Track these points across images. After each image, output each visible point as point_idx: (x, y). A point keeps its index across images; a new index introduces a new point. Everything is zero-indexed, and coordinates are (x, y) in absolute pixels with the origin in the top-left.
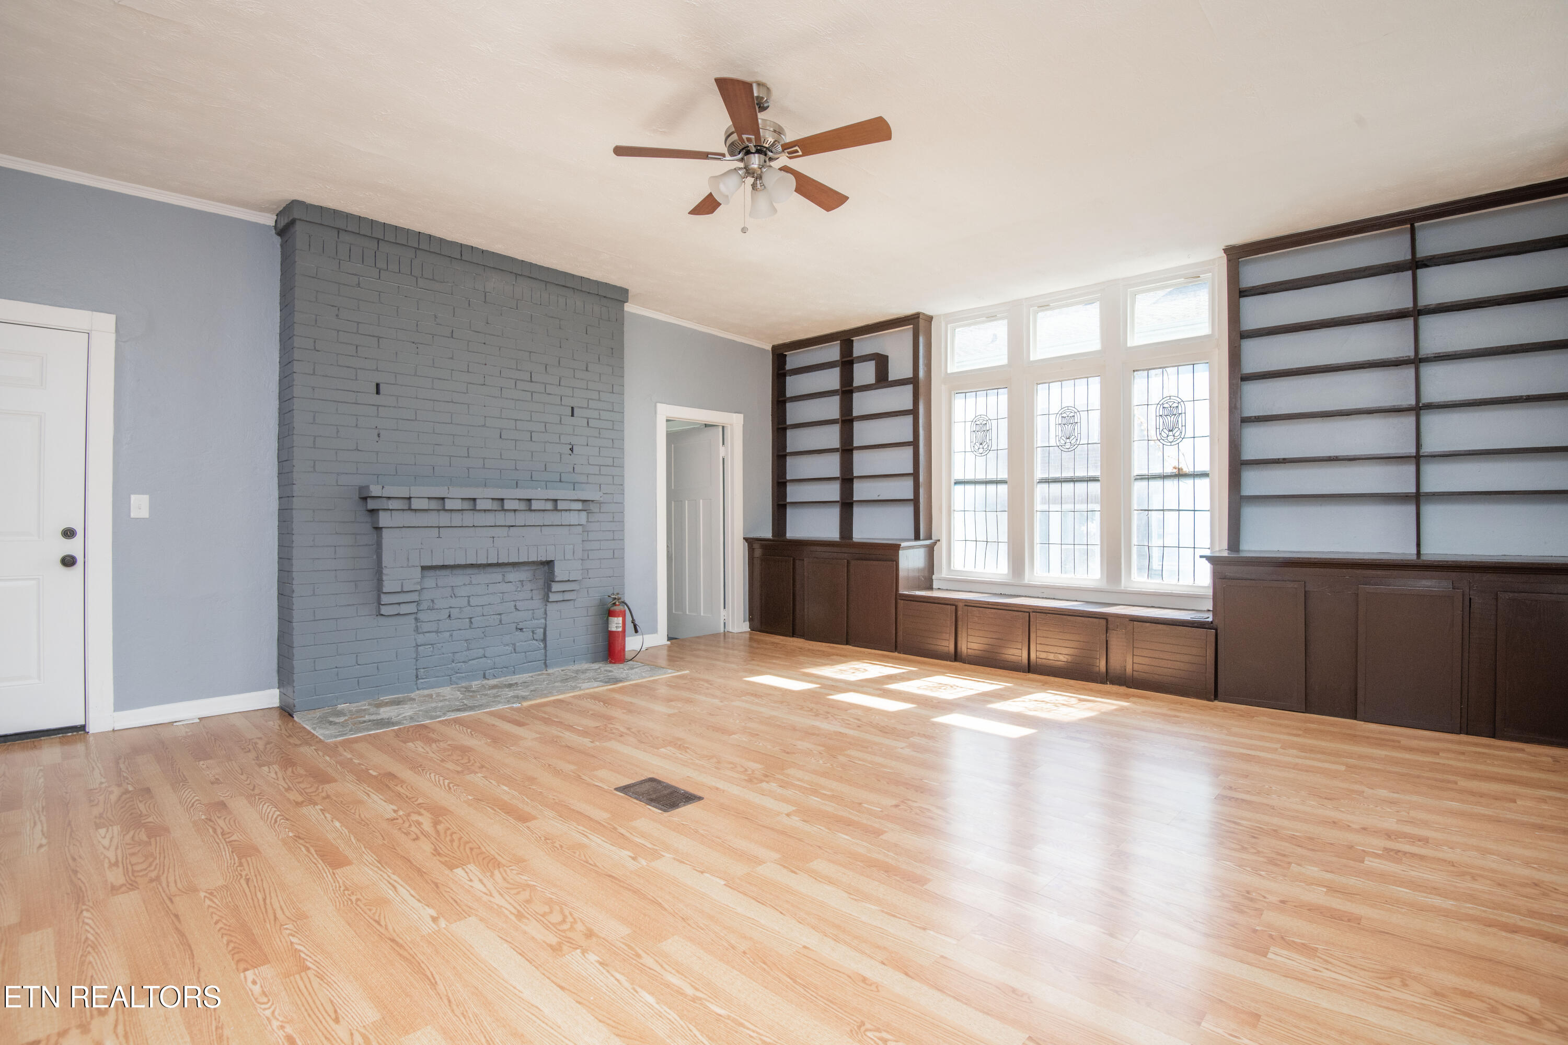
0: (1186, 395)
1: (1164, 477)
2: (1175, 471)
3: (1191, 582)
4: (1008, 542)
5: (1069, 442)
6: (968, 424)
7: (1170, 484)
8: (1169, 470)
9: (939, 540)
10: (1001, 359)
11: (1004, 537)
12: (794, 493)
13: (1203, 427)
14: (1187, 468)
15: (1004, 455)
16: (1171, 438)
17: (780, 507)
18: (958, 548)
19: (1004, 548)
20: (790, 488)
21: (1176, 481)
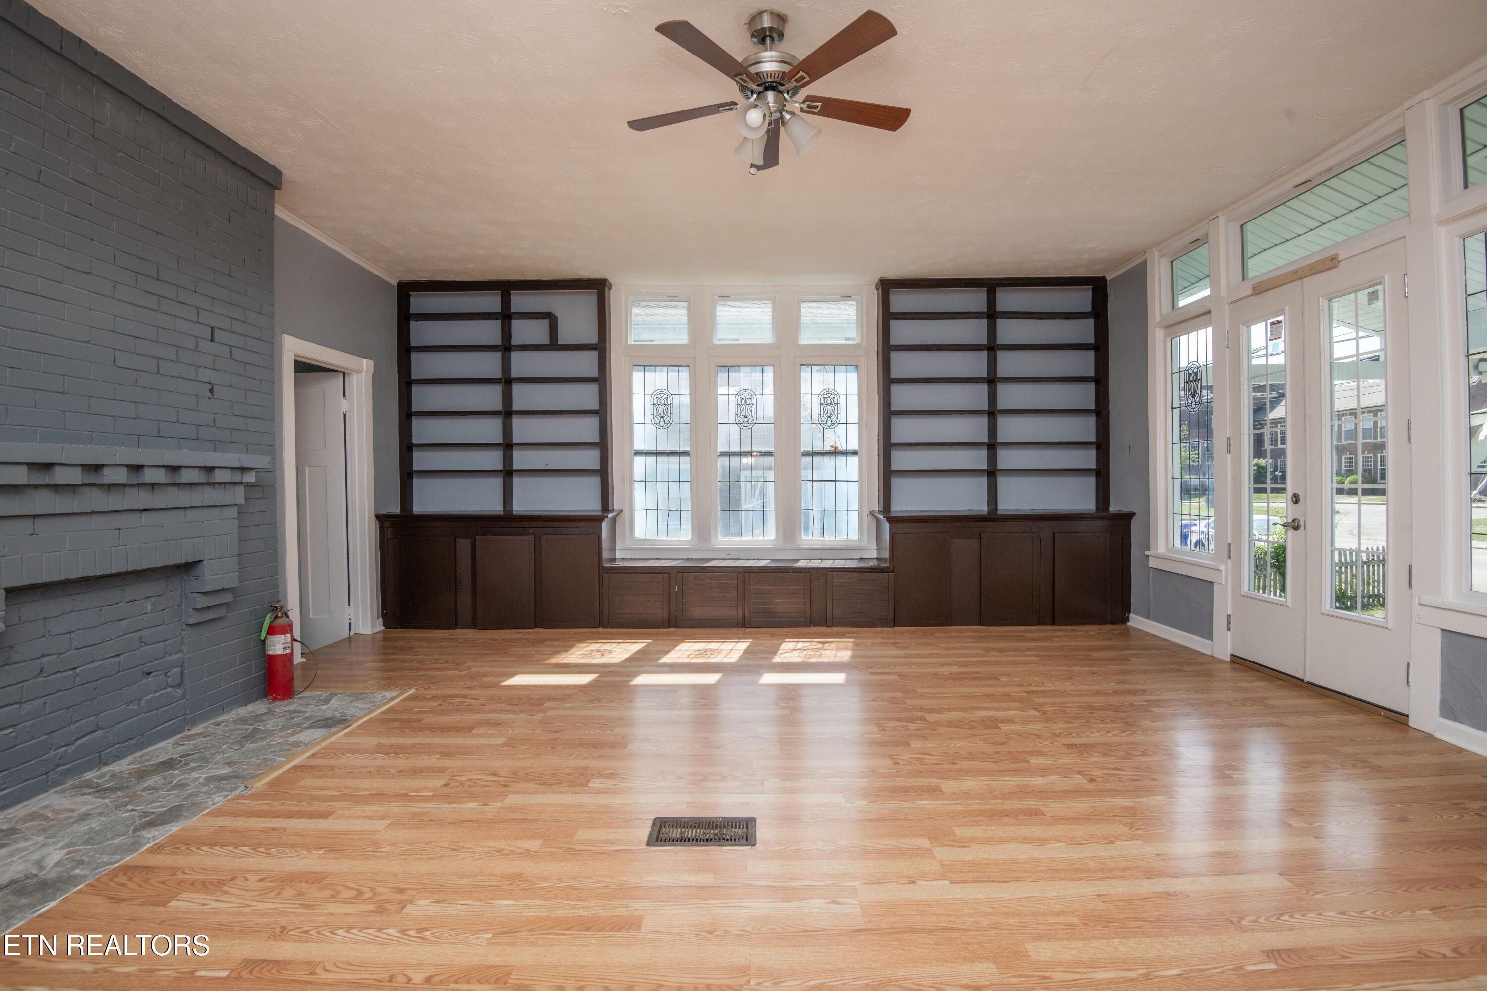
0: (840, 389)
1: (823, 454)
2: (832, 449)
3: (845, 537)
4: (692, 510)
5: (745, 422)
6: (648, 398)
7: (829, 460)
8: (828, 448)
9: (622, 511)
10: (682, 337)
11: (687, 505)
12: (421, 460)
13: (853, 416)
14: (842, 447)
15: (686, 429)
16: (829, 423)
17: (407, 475)
18: (639, 518)
19: (686, 516)
20: (417, 455)
21: (833, 458)
